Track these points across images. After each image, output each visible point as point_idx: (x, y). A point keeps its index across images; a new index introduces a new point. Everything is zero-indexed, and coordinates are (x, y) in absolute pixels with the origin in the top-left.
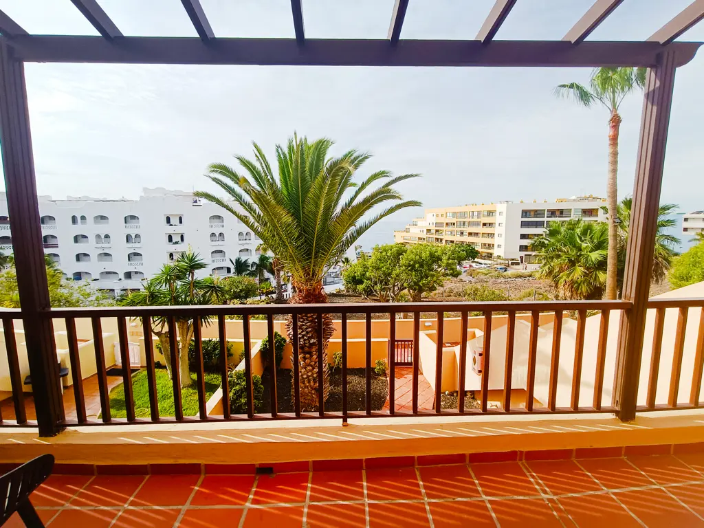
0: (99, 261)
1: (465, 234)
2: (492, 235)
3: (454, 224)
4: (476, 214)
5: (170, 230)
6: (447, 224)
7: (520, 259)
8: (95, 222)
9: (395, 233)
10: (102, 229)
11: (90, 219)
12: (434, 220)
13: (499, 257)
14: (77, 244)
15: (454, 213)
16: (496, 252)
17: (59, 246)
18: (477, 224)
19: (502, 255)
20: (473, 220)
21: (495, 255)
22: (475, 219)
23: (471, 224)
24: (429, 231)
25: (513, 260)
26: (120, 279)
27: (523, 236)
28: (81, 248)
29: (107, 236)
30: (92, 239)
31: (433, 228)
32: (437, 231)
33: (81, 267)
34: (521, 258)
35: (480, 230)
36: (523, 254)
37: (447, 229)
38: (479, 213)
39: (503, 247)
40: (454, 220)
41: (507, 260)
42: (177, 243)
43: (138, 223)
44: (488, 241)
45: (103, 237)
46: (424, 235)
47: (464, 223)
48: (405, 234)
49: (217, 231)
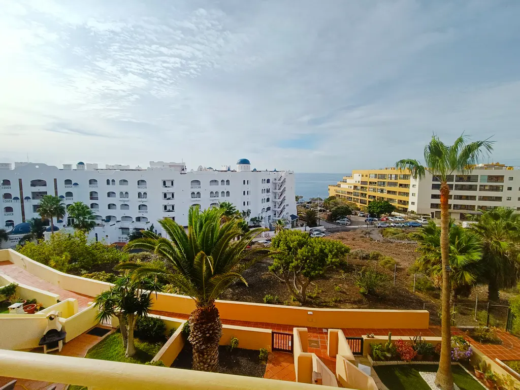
0: (121, 209)
1: (384, 191)
2: (407, 194)
3: (376, 183)
4: (393, 176)
5: (165, 190)
6: (370, 183)
7: (431, 215)
8: (120, 184)
9: (329, 187)
10: (124, 189)
11: (117, 182)
12: (360, 179)
13: (413, 212)
14: (109, 198)
15: (376, 175)
16: (411, 208)
17: (99, 198)
18: (395, 184)
19: (415, 211)
20: (391, 181)
21: (409, 210)
22: (393, 180)
23: (390, 184)
24: (355, 187)
25: (425, 215)
26: (133, 222)
27: (434, 196)
28: (111, 200)
29: (127, 193)
30: (118, 194)
31: (359, 185)
32: (362, 187)
33: (111, 213)
34: (432, 213)
35: (397, 189)
36: (434, 210)
37: (370, 186)
38: (396, 176)
39: (416, 204)
40: (376, 180)
41: (420, 215)
42: (169, 199)
43: (146, 185)
44: (403, 198)
45: (124, 194)
46: (352, 190)
47: (384, 183)
48: (337, 188)
49: (196, 191)
